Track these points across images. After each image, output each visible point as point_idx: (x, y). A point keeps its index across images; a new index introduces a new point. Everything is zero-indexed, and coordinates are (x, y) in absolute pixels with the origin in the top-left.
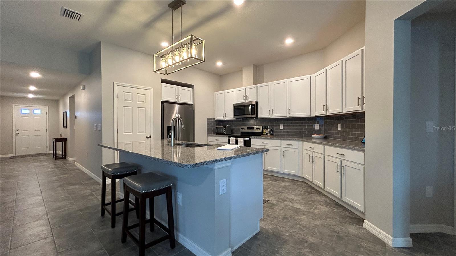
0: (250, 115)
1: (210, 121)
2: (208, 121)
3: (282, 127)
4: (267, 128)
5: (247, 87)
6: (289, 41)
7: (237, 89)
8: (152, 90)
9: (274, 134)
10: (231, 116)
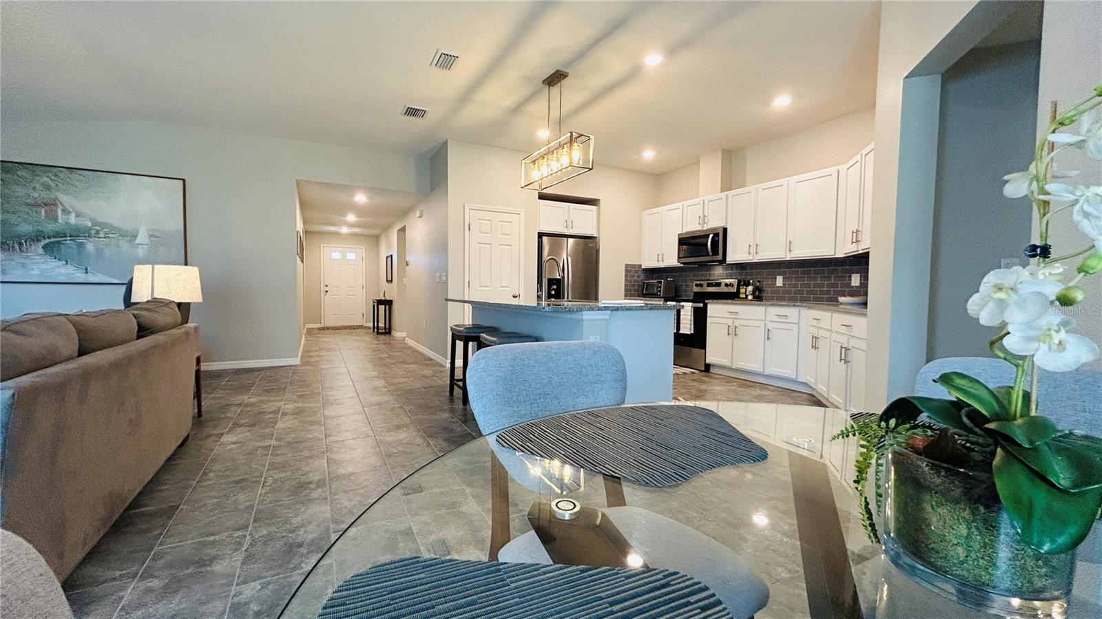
0: (709, 255)
1: (630, 270)
2: (626, 271)
3: (780, 281)
4: (747, 284)
5: (707, 198)
6: (782, 102)
7: (686, 203)
8: (522, 214)
9: (764, 295)
10: (671, 259)
